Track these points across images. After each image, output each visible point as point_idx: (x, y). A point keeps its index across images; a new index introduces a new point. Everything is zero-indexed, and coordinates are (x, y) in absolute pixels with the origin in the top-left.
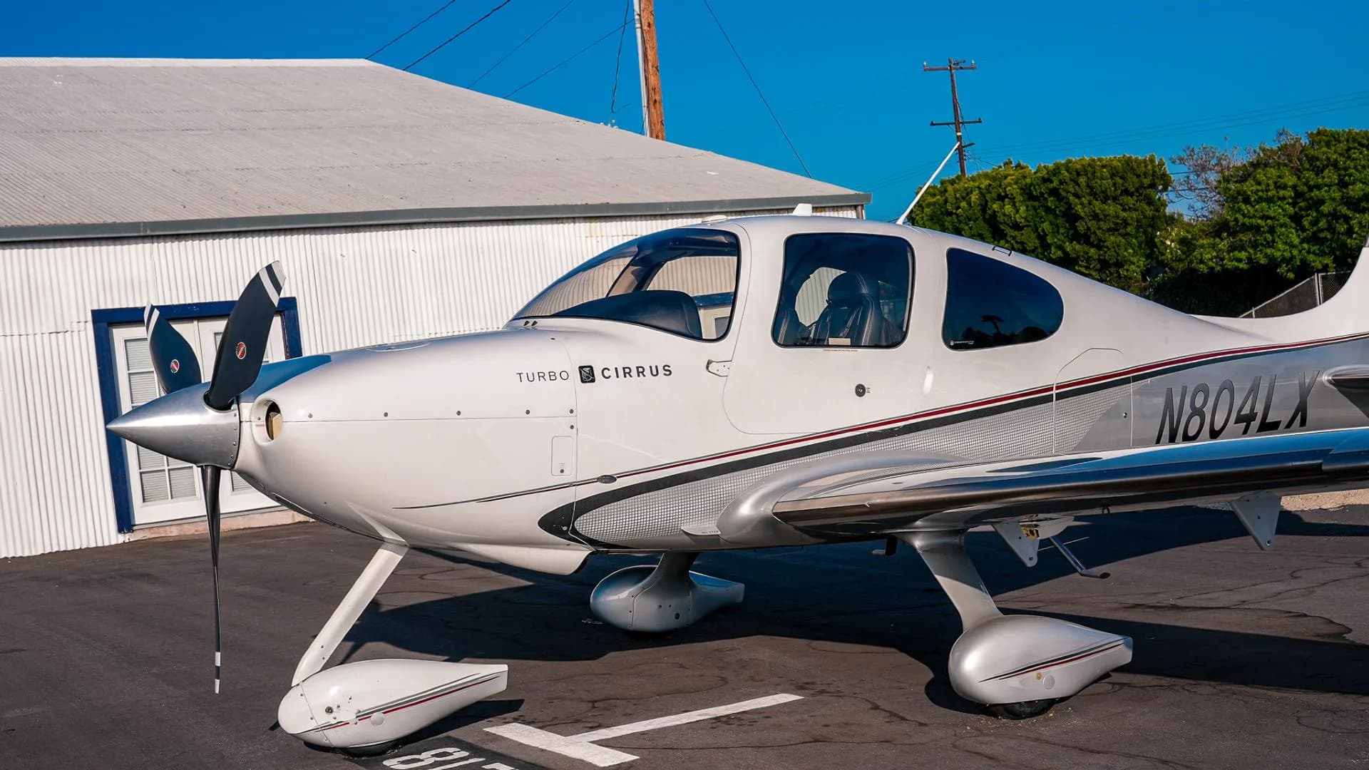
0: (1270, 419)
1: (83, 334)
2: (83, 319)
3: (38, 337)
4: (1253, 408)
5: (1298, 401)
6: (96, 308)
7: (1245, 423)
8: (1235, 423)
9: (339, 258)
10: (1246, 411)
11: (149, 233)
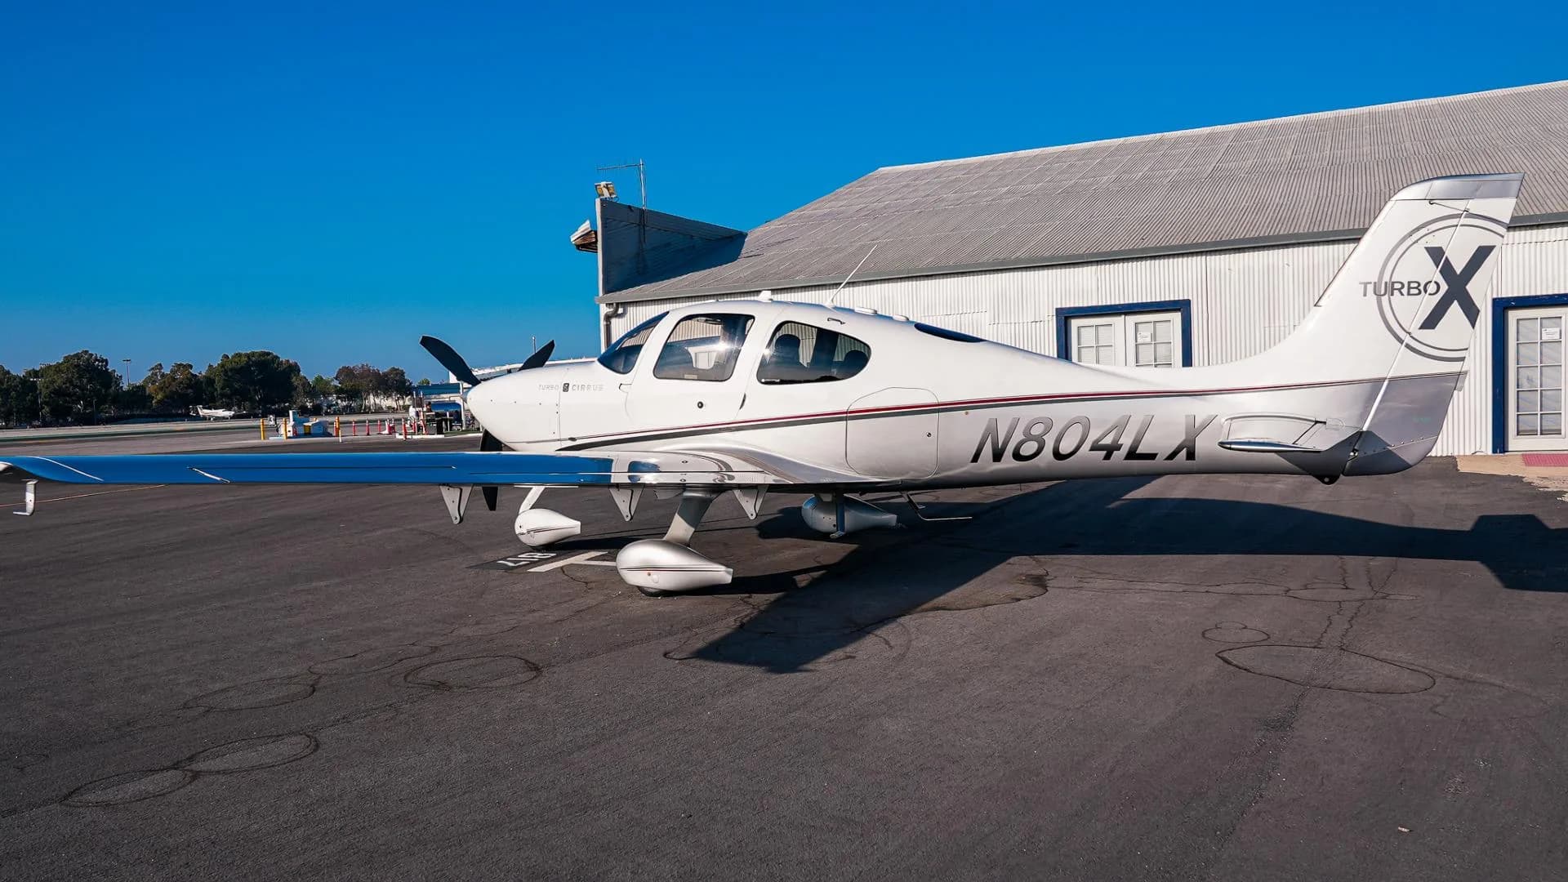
0: (1140, 450)
1: (1050, 323)
2: (1051, 314)
3: (1025, 324)
4: (1116, 441)
5: (1183, 438)
6: (1059, 306)
7: (1105, 452)
8: (1091, 450)
9: (1227, 271)
10: (1108, 441)
11: (1089, 260)
